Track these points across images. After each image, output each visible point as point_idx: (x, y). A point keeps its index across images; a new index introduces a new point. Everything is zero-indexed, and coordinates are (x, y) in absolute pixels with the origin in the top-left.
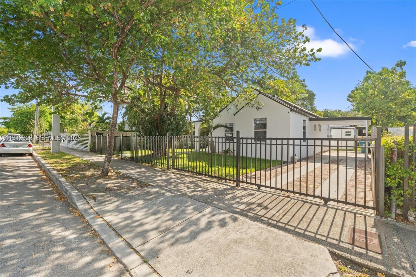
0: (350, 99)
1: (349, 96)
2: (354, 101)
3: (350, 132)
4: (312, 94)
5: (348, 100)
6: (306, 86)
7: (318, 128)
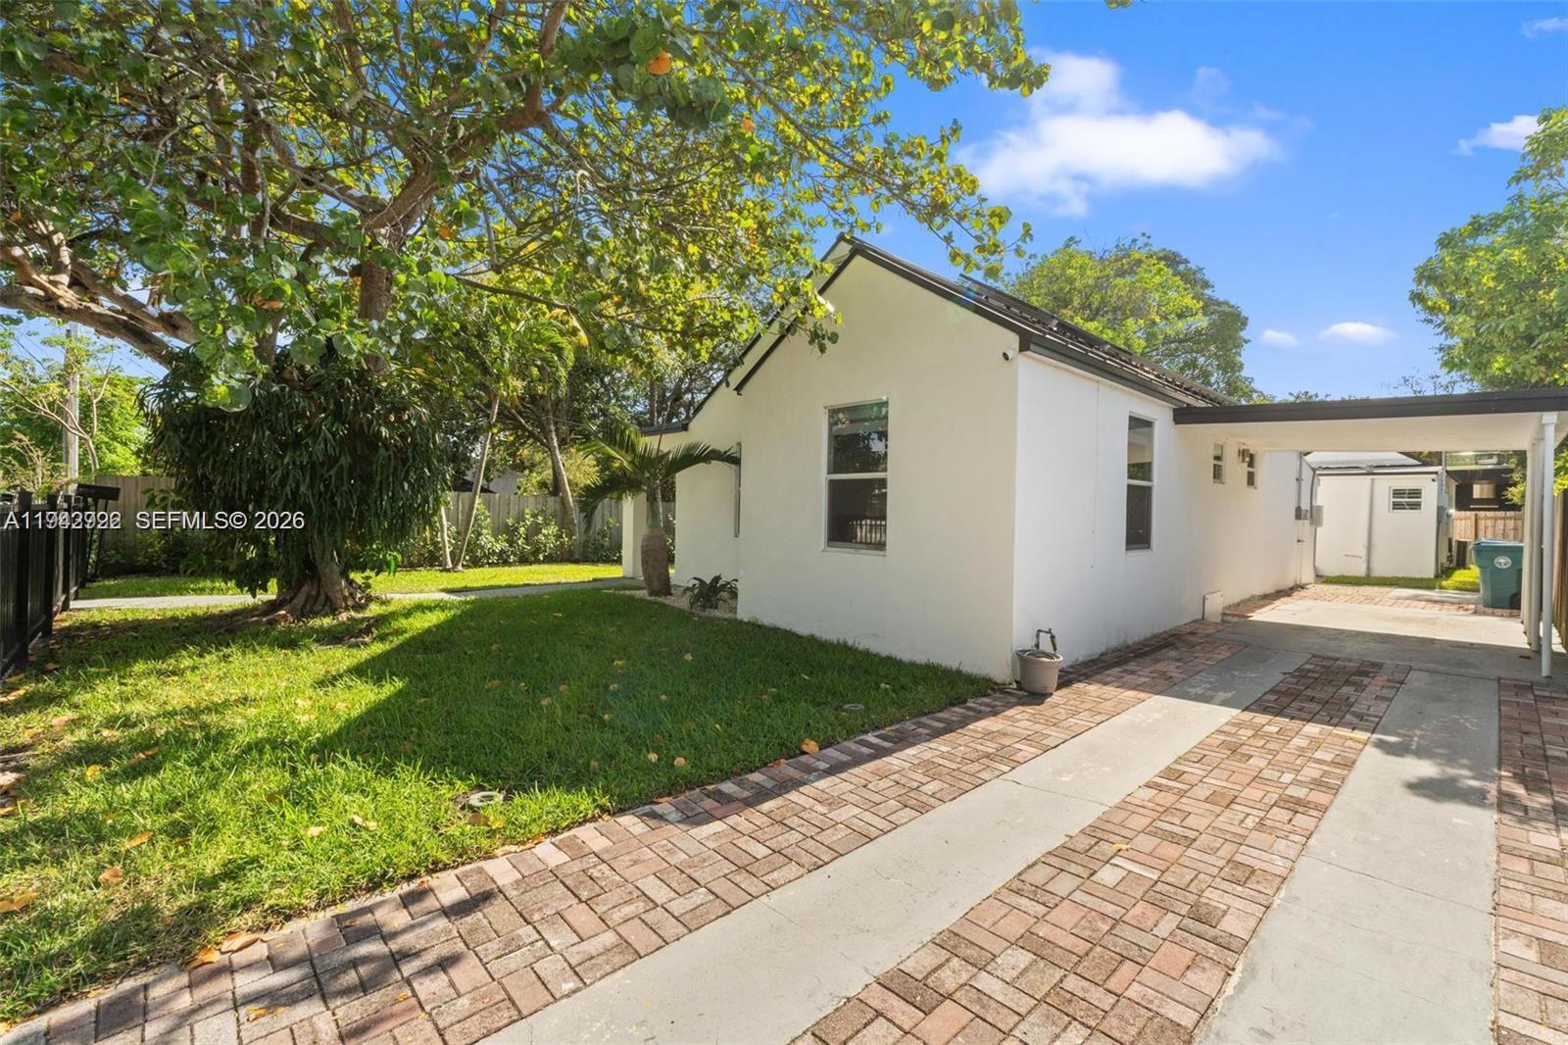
0: (1432, 291)
1: (1428, 275)
2: (1455, 307)
3: (1416, 493)
4: (1231, 314)
5: (1417, 298)
6: (1206, 285)
7: (1235, 469)
